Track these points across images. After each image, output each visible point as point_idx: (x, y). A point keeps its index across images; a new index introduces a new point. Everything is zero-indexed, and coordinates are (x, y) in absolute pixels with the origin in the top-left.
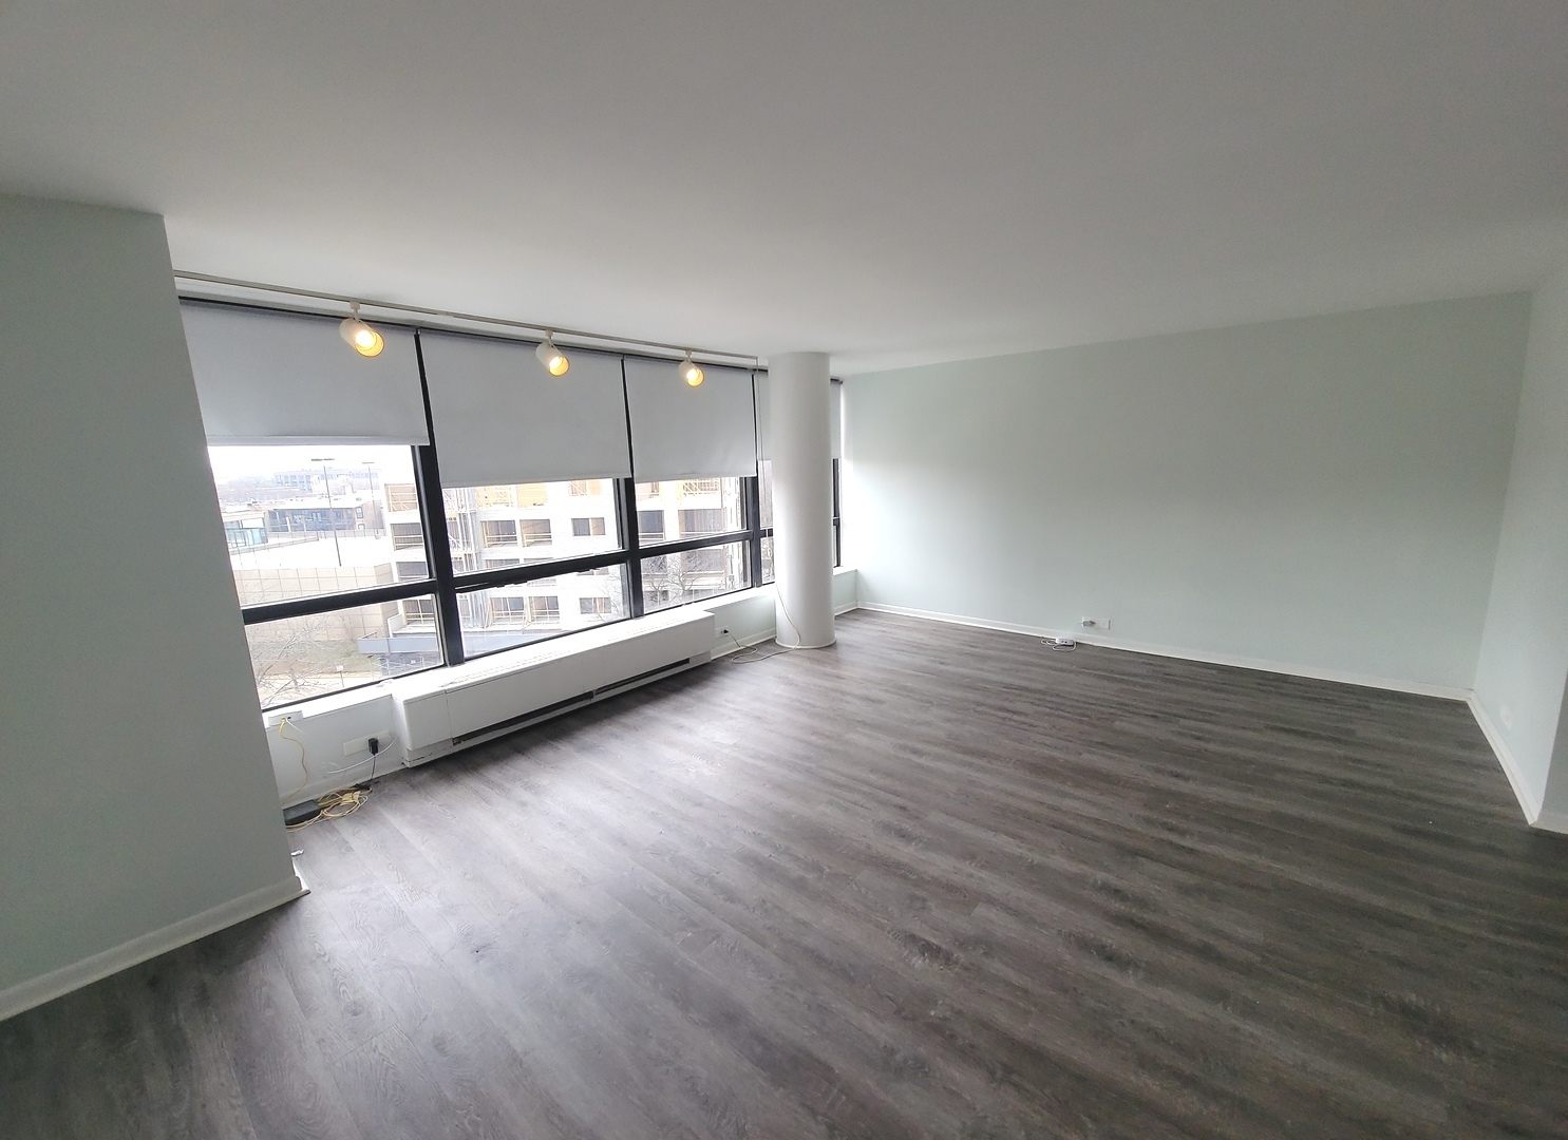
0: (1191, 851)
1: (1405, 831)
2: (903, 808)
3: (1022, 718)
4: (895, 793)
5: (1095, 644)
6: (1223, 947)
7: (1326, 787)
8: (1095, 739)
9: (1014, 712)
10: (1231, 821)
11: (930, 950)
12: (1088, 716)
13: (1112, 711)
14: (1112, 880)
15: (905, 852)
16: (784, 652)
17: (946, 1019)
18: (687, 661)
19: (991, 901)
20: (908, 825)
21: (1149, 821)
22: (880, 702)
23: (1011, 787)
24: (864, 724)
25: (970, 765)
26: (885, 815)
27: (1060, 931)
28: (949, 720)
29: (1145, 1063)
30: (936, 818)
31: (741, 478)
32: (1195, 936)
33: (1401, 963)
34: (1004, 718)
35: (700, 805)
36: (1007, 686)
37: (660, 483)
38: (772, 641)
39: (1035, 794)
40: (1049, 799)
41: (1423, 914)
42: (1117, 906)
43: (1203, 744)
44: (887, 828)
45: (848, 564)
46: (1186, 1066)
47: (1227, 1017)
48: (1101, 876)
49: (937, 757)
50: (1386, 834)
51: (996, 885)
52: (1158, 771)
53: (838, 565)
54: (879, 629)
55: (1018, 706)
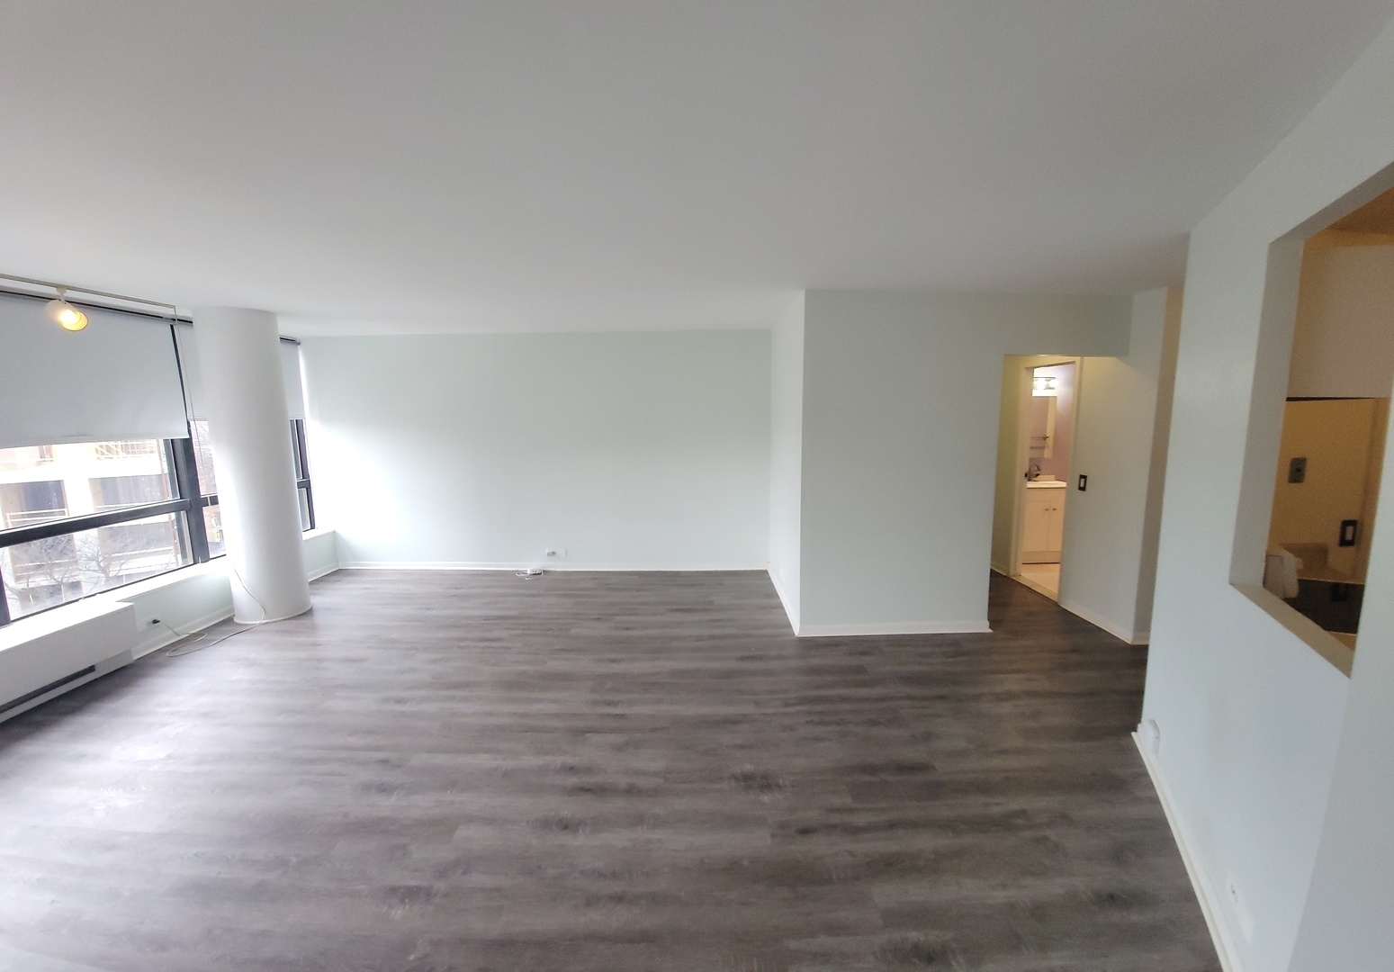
0: (622, 716)
1: (743, 659)
2: (384, 762)
3: (500, 644)
4: (378, 749)
5: (559, 570)
6: (641, 782)
7: (700, 643)
8: (557, 647)
9: (492, 640)
10: (648, 685)
11: (410, 894)
12: (552, 630)
13: (568, 621)
14: (569, 760)
15: (385, 806)
16: (244, 630)
17: (426, 956)
18: (92, 669)
19: (470, 819)
20: (391, 777)
21: (595, 703)
22: (362, 660)
23: (488, 708)
24: (343, 686)
25: (453, 698)
26: (366, 775)
27: (528, 822)
28: (433, 662)
29: (592, 901)
30: (419, 760)
31: (166, 441)
32: (623, 781)
33: (742, 747)
34: (484, 648)
35: (113, 847)
36: (487, 618)
37: (53, 446)
38: (229, 621)
39: (509, 708)
40: (521, 709)
41: (749, 709)
42: (572, 780)
43: (629, 632)
44: (367, 788)
45: (323, 526)
46: (617, 887)
47: (642, 834)
48: (560, 760)
49: (423, 700)
50: (732, 665)
51: (475, 802)
52: (601, 660)
53: (313, 527)
54: (364, 586)
55: (496, 634)
